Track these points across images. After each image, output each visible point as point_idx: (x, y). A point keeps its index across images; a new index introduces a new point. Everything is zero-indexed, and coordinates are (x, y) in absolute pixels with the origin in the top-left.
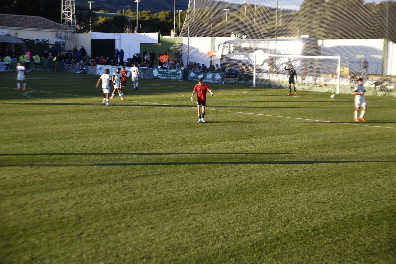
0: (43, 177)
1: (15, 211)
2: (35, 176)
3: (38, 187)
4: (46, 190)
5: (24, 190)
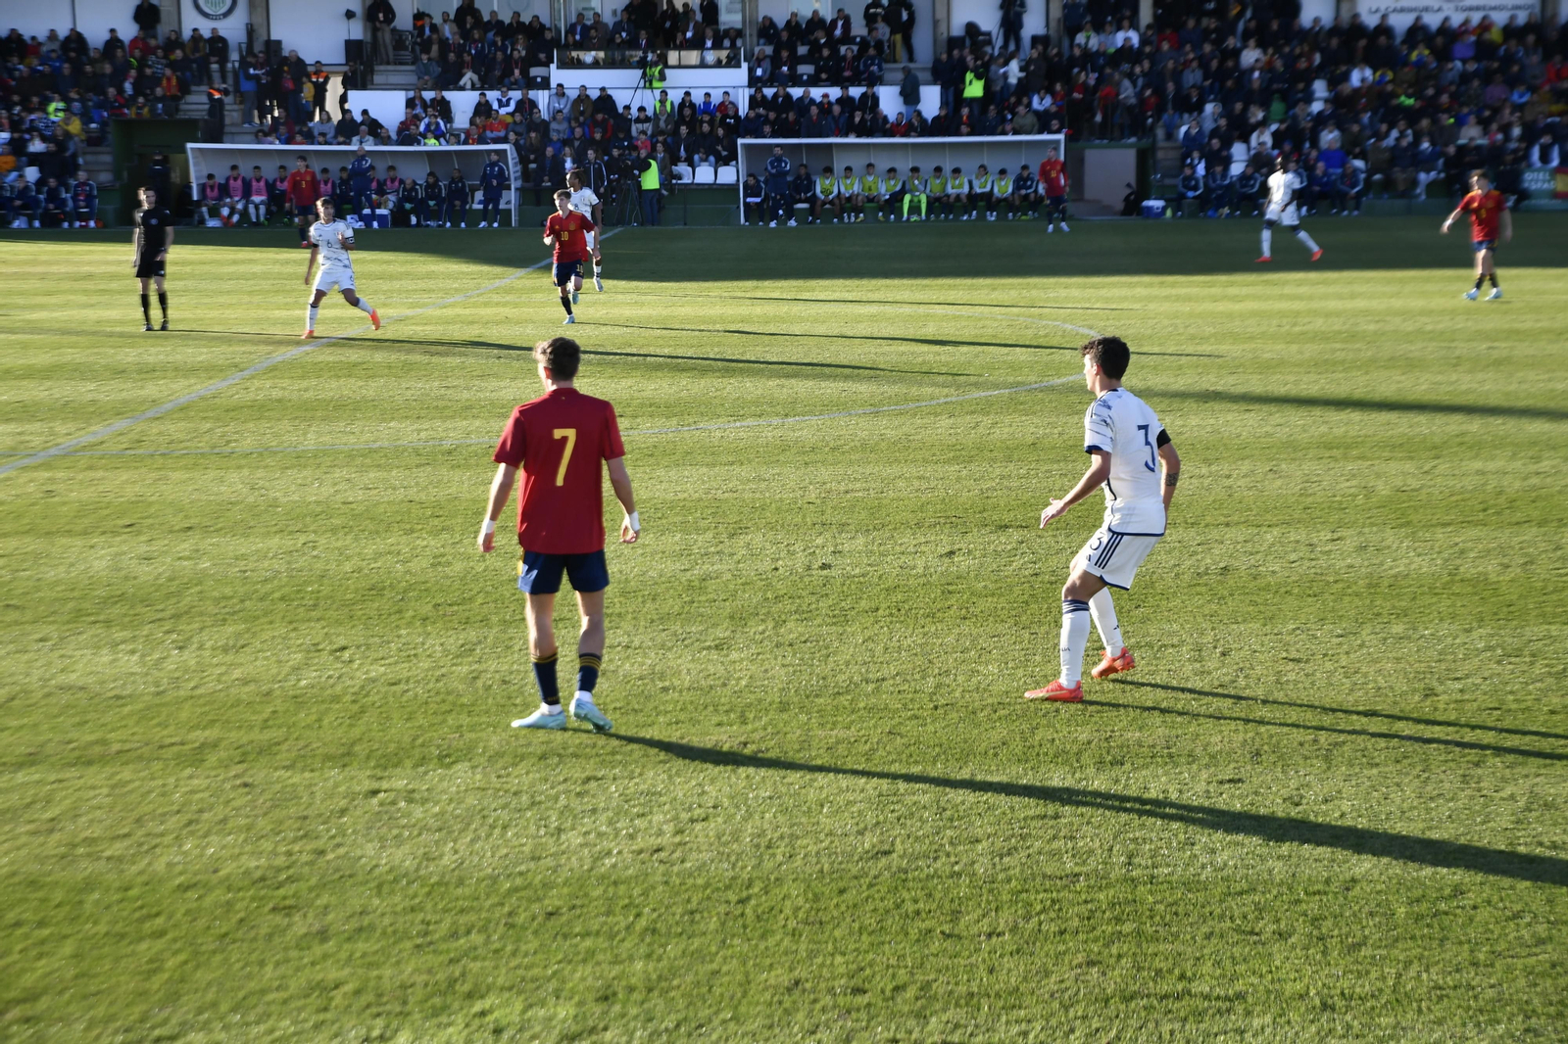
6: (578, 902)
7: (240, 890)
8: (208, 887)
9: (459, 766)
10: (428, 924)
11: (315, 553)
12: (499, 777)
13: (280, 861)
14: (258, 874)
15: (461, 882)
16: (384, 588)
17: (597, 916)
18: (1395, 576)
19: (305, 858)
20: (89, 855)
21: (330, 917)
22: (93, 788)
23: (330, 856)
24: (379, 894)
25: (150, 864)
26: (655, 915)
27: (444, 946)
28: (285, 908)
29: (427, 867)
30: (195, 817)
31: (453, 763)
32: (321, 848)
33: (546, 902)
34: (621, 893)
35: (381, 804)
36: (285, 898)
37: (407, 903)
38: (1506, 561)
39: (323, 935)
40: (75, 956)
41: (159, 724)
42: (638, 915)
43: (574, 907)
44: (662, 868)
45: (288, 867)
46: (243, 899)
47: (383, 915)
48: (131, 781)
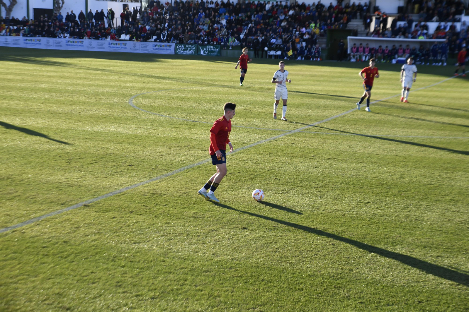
6: (429, 299)
7: (326, 279)
8: (317, 277)
9: (397, 247)
10: (381, 299)
11: (365, 170)
12: (410, 252)
13: (339, 271)
14: (332, 274)
15: (393, 287)
16: (384, 184)
17: (434, 305)
19: (346, 271)
20: (285, 261)
21: (352, 292)
22: (289, 239)
23: (354, 272)
24: (367, 287)
25: (301, 267)
26: (454, 308)
27: (384, 308)
28: (338, 287)
29: (383, 280)
30: (317, 253)
31: (396, 245)
32: (352, 268)
33: (419, 297)
34: (443, 298)
35: (372, 256)
36: (338, 284)
37: (375, 291)
39: (348, 298)
40: (276, 293)
41: (311, 221)
42: (448, 307)
43: (428, 300)
44: (459, 291)
45: (341, 274)
46: (326, 282)
47: (367, 294)
48: (300, 239)
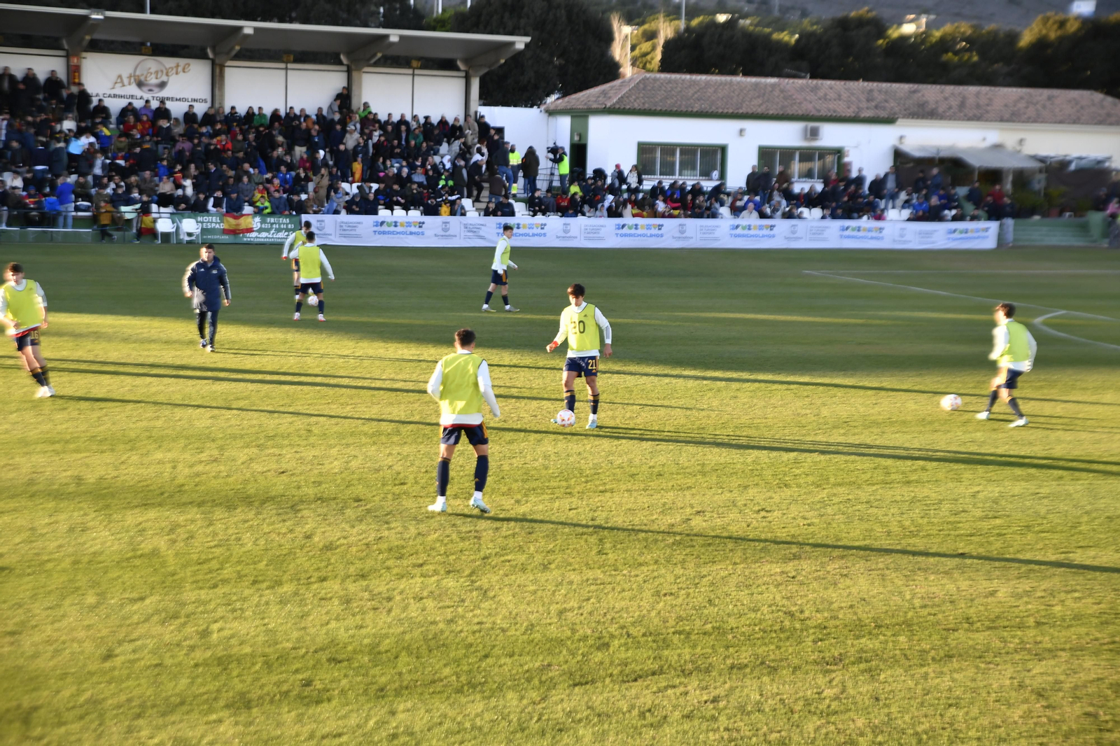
0: (1099, 604)
1: (1025, 706)
2: (1076, 595)
3: (1087, 634)
4: (1111, 646)
5: (1047, 638)
18: (94, 553)
38: (174, 536)
